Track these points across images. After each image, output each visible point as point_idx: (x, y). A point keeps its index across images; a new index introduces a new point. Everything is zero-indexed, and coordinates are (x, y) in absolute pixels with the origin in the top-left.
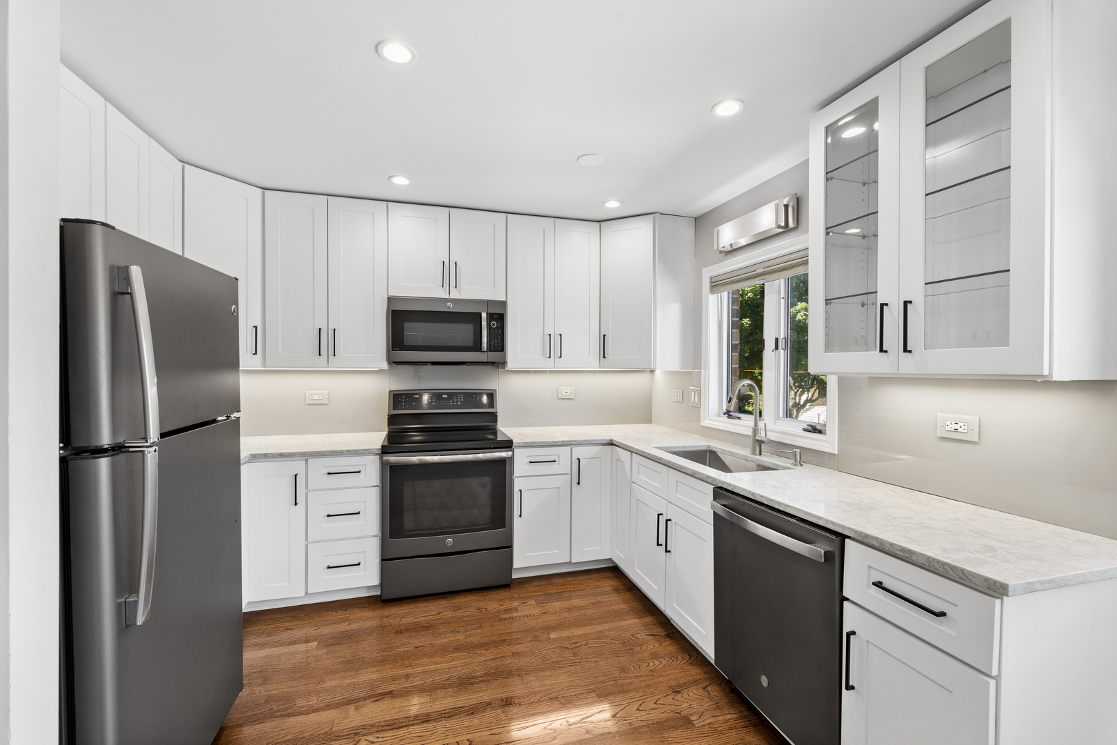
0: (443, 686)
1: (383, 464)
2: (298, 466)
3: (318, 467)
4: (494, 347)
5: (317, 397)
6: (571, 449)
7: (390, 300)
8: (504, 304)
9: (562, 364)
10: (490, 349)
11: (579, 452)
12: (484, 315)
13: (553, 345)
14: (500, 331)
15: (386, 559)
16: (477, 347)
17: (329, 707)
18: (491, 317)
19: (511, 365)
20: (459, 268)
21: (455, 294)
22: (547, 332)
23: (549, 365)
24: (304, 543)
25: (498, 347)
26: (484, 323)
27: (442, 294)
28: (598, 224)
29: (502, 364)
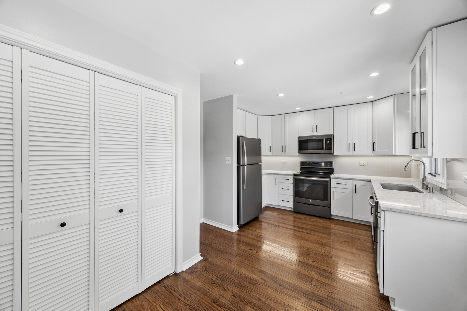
0: (297, 227)
1: (294, 178)
2: (276, 176)
3: (281, 177)
4: (328, 148)
5: (284, 162)
6: (353, 181)
7: (299, 137)
8: (332, 136)
9: (355, 154)
10: (327, 149)
11: (355, 182)
12: (324, 139)
13: (352, 147)
14: (330, 144)
15: (295, 202)
16: (322, 149)
17: (275, 221)
18: (327, 140)
19: (335, 154)
20: (318, 127)
21: (317, 134)
22: (349, 143)
23: (350, 154)
24: (277, 194)
25: (330, 148)
26: (324, 141)
27: (313, 134)
28: (372, 102)
29: (332, 153)
